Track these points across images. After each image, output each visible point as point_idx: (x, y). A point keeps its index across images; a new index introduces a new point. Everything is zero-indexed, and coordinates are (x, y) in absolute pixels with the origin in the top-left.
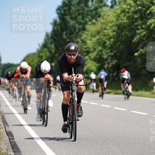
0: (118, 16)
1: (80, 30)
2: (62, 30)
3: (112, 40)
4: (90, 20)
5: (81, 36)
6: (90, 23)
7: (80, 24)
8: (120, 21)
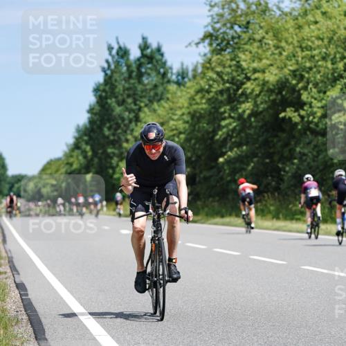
0: (192, 98)
1: (130, 121)
2: (103, 122)
3: (182, 136)
4: (146, 105)
5: (132, 130)
6: (146, 109)
7: (130, 111)
8: (195, 107)
